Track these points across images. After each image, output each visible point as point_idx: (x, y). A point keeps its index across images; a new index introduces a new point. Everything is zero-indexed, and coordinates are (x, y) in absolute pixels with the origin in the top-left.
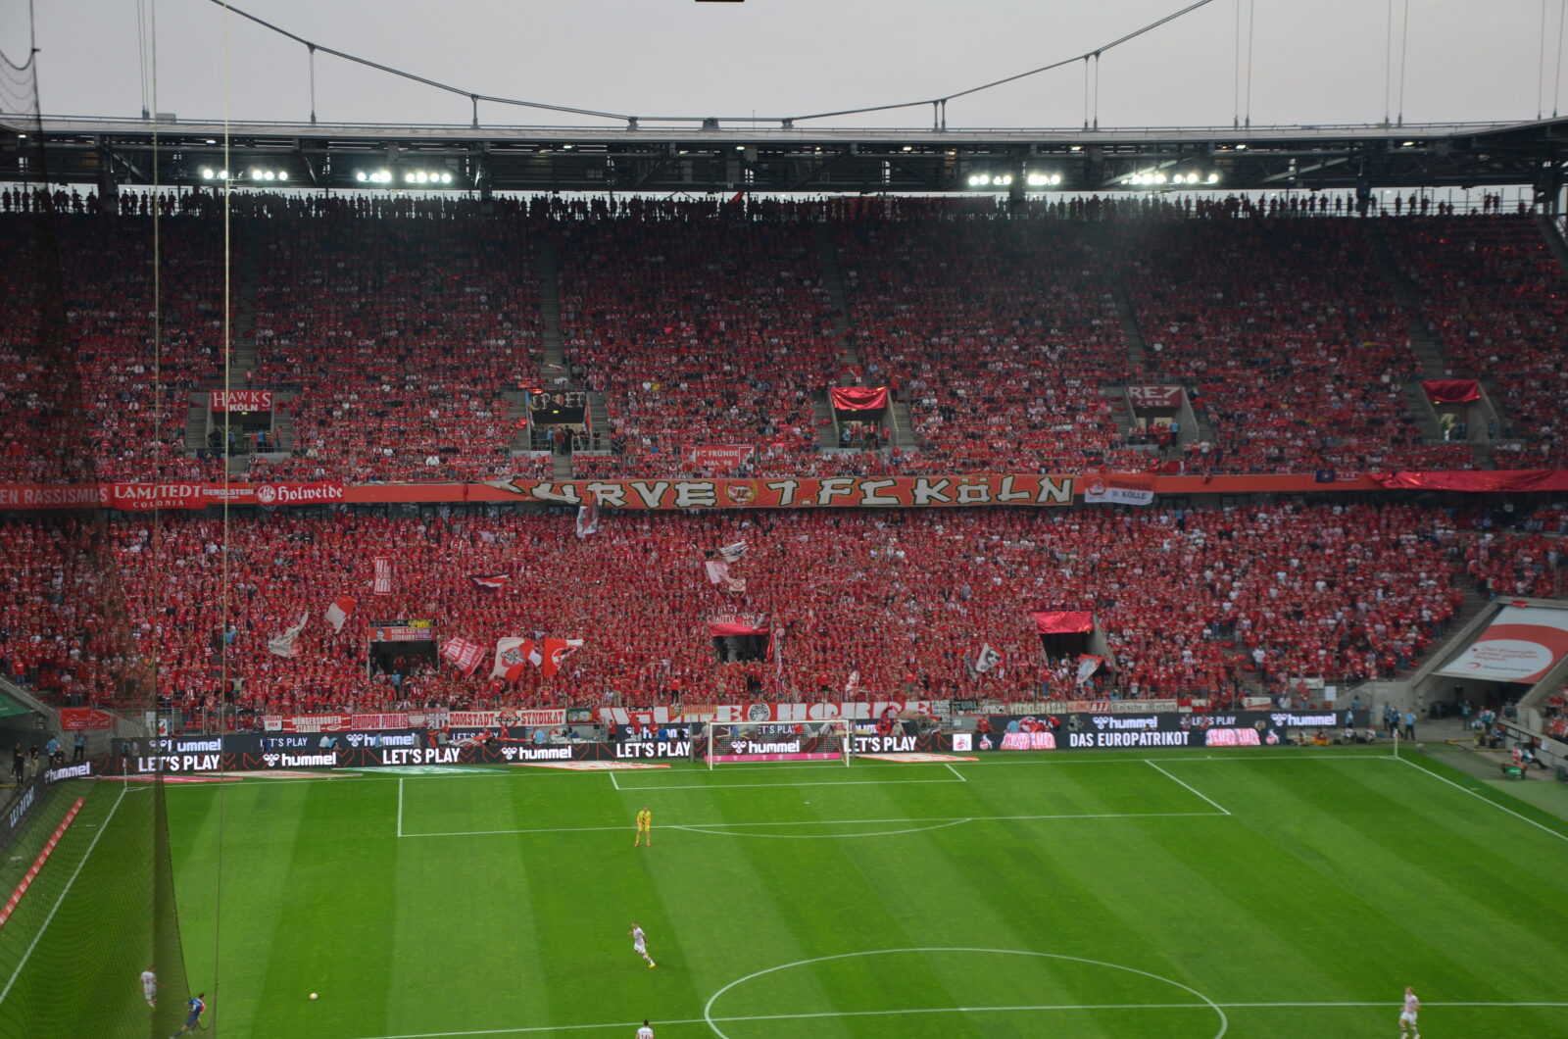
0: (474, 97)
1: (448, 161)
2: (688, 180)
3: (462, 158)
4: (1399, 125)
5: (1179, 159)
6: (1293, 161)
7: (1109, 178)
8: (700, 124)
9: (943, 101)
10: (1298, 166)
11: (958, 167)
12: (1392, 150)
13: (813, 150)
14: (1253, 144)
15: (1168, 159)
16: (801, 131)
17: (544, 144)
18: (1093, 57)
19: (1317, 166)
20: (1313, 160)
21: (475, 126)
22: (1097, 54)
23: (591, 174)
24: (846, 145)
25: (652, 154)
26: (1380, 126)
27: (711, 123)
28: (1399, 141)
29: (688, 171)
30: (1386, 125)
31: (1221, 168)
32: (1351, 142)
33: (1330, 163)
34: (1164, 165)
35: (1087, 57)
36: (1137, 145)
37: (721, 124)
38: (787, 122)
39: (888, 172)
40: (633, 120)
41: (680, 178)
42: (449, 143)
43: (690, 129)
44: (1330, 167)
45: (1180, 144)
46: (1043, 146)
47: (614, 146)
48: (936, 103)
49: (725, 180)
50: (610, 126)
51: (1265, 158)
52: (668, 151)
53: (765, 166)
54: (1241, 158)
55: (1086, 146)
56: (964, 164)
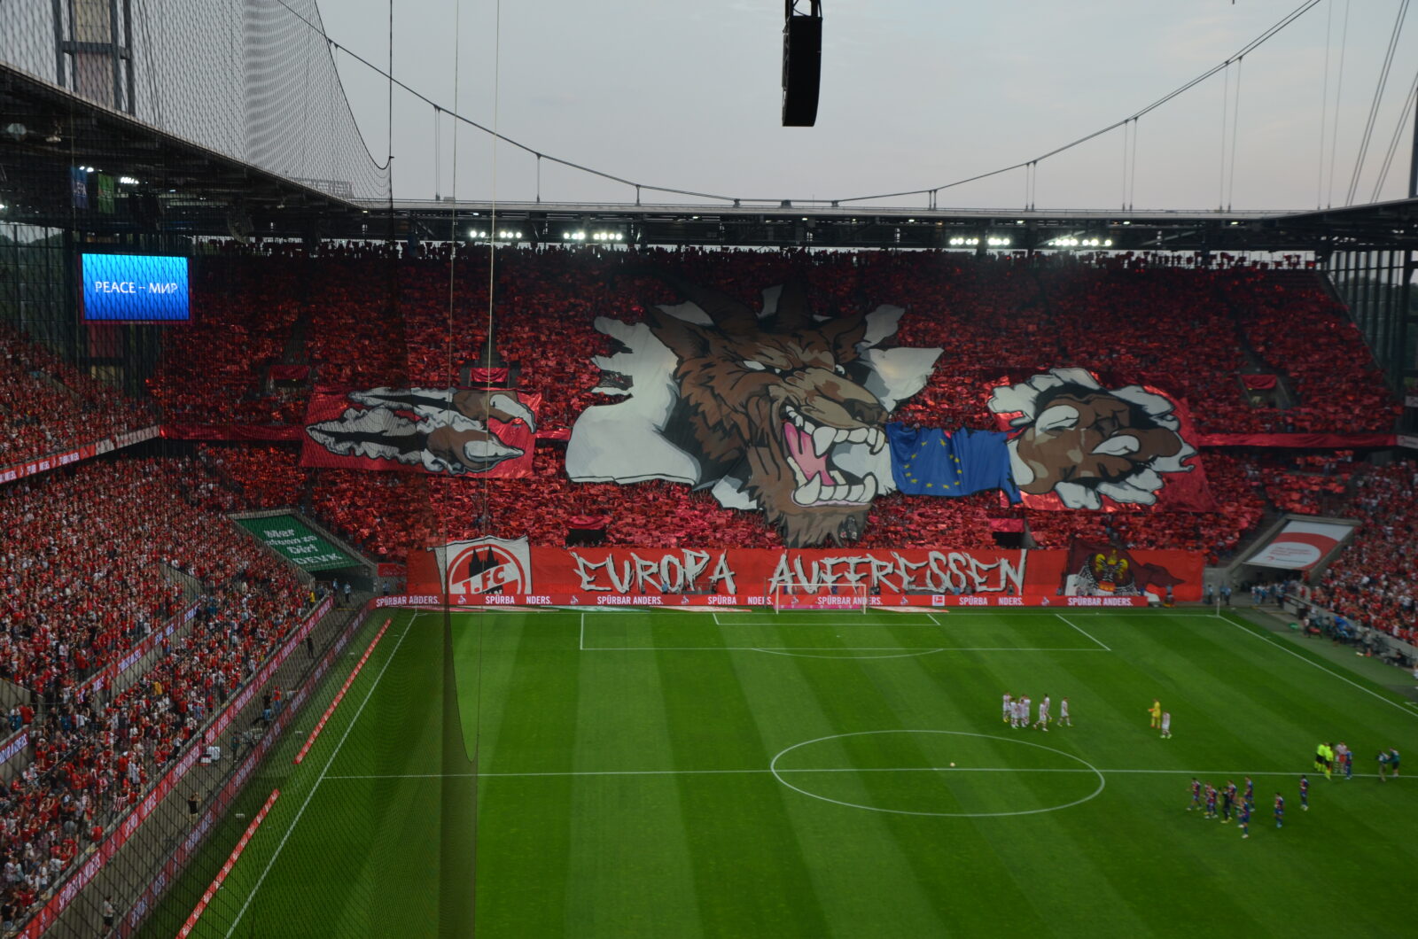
0: (638, 186)
1: (621, 226)
2: (771, 239)
3: (629, 224)
4: (1229, 211)
5: (1086, 230)
6: (1160, 233)
7: (1041, 241)
8: (779, 204)
9: (935, 191)
10: (1163, 236)
11: (944, 233)
12: (1224, 227)
13: (851, 221)
14: (1134, 221)
15: (1081, 230)
16: (844, 209)
17: (680, 215)
18: (1032, 165)
19: (1176, 236)
20: (1173, 232)
21: (638, 204)
22: (1035, 162)
23: (709, 235)
24: (873, 218)
25: (749, 222)
26: (1216, 212)
27: (786, 203)
28: (1229, 221)
29: (771, 233)
30: (1220, 211)
31: (1113, 237)
32: (1198, 221)
33: (1184, 234)
34: (1076, 234)
35: (1028, 164)
36: (1059, 221)
37: (792, 204)
38: (835, 203)
39: (898, 235)
40: (737, 201)
41: (766, 237)
42: (621, 215)
43: (774, 207)
44: (1185, 237)
45: (1088, 220)
46: (999, 220)
47: (724, 217)
48: (930, 192)
49: (794, 239)
50: (723, 204)
51: (1142, 230)
52: (759, 220)
53: (820, 230)
54: (1127, 230)
55: (1026, 220)
56: (947, 231)
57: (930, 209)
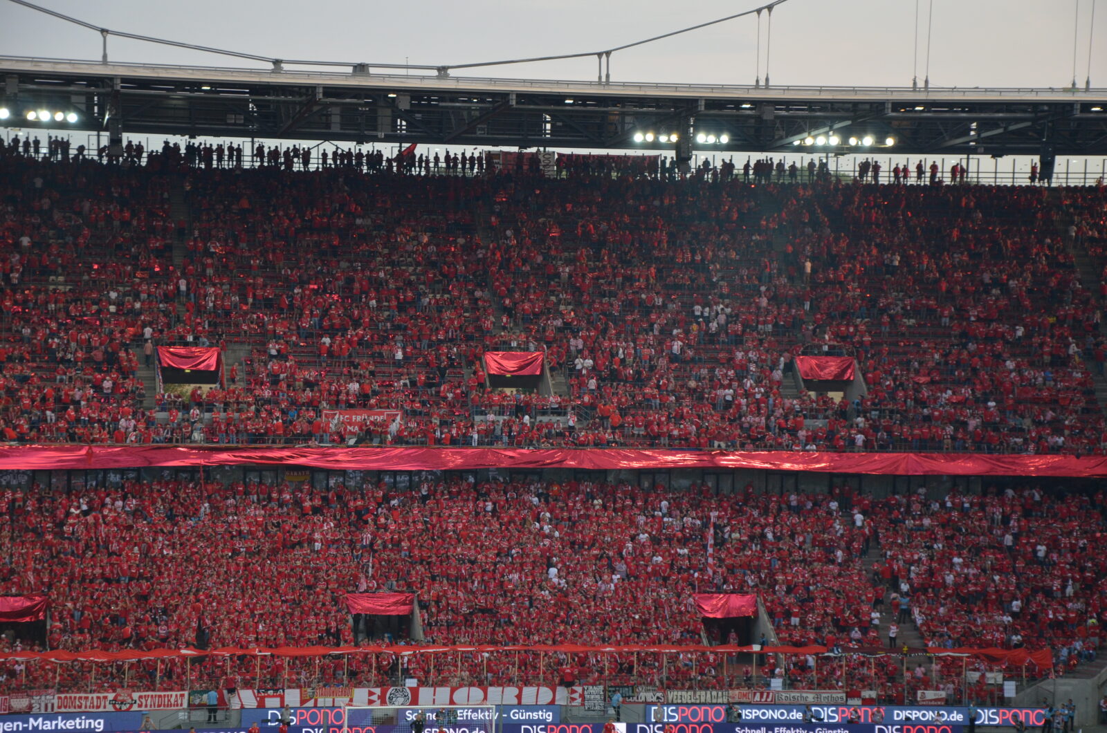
0: (103, 31)
1: (74, 99)
2: (336, 129)
3: (90, 97)
4: (1087, 89)
5: (853, 119)
6: (974, 125)
7: (781, 138)
8: (350, 70)
9: (608, 53)
10: (978, 130)
11: (623, 123)
12: (1078, 114)
13: (470, 101)
14: (929, 105)
15: (842, 119)
16: (457, 79)
17: (180, 84)
18: (765, 11)
19: (1001, 131)
20: (993, 124)
21: (105, 61)
22: (770, 8)
23: (231, 119)
24: (504, 95)
25: (297, 99)
26: (1065, 90)
27: (361, 68)
28: (1086, 106)
29: (336, 119)
30: (1073, 89)
31: (896, 132)
32: (1035, 106)
33: (1012, 128)
34: (837, 126)
35: (759, 11)
36: (810, 104)
37: (372, 70)
38: (442, 70)
39: (548, 126)
40: (277, 62)
41: (328, 126)
42: (69, 79)
43: (342, 77)
44: (1013, 132)
45: (856, 104)
46: (714, 103)
47: (257, 89)
48: (600, 55)
49: (376, 130)
50: (254, 69)
51: (945, 121)
52: (314, 95)
53: (418, 116)
54: (921, 121)
55: (756, 103)
56: (628, 119)
57: (600, 83)
